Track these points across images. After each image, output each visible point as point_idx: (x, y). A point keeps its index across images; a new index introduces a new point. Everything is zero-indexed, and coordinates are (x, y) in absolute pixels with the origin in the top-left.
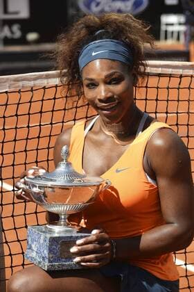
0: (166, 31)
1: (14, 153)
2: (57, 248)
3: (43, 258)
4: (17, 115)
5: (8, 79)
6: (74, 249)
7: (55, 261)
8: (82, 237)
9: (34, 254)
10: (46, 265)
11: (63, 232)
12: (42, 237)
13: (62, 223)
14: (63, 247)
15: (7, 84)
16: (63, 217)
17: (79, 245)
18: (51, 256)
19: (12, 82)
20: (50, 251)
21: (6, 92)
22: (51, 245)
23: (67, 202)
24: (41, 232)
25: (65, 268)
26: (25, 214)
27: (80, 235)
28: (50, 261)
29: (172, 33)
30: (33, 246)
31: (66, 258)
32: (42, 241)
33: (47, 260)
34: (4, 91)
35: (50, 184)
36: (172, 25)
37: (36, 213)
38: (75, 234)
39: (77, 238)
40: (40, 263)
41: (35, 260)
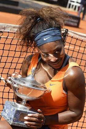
0: (70, 4)
1: (6, 62)
2: (19, 115)
3: (11, 118)
4: (11, 44)
5: (10, 26)
6: (26, 118)
7: (16, 121)
8: (31, 113)
9: (6, 115)
10: (11, 122)
11: (23, 108)
12: (12, 109)
13: (23, 104)
14: (21, 116)
15: (10, 29)
16: (24, 101)
17: (29, 117)
18: (15, 118)
19: (12, 28)
20: (15, 116)
21: (8, 32)
22: (16, 114)
23: (28, 95)
24: (12, 105)
25: (19, 126)
26: (3, 92)
27: (30, 112)
28: (13, 121)
29: (73, 5)
30: (6, 111)
31: (21, 121)
32: (12, 110)
33: (12, 120)
34: (8, 31)
35: (22, 84)
36: (74, 2)
37: (9, 92)
38: (28, 111)
39: (29, 113)
40: (8, 120)
41: (6, 118)
